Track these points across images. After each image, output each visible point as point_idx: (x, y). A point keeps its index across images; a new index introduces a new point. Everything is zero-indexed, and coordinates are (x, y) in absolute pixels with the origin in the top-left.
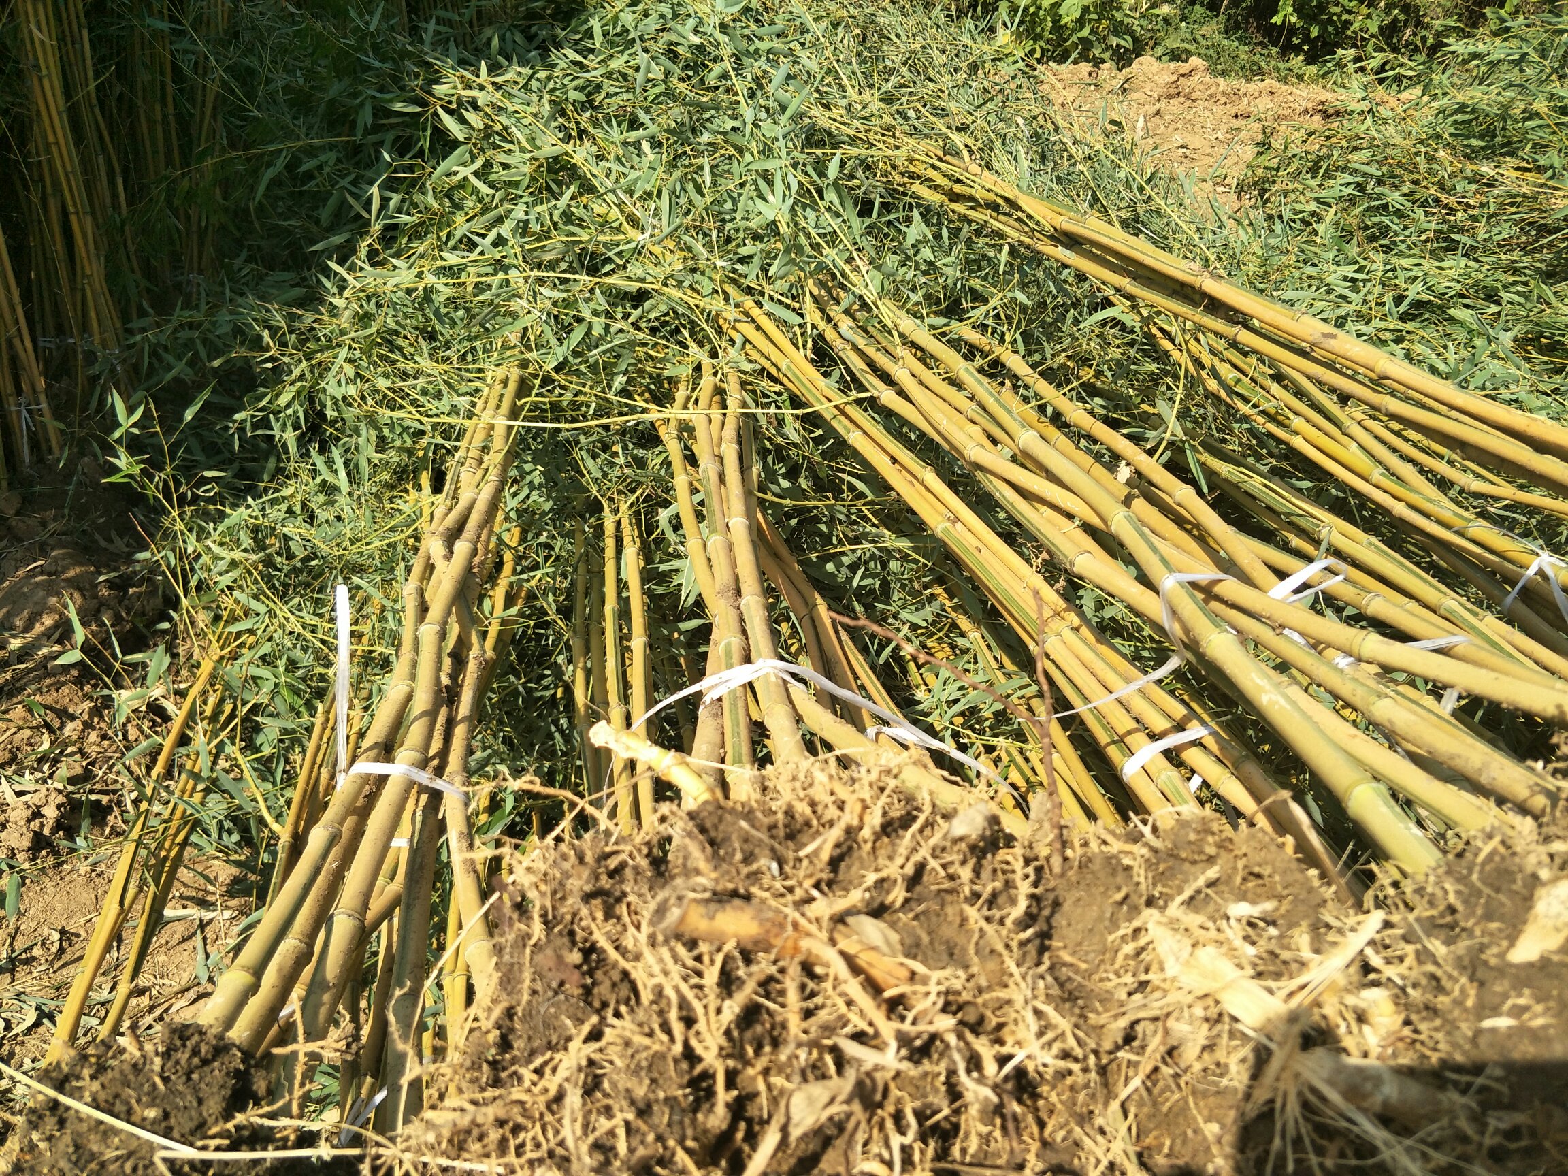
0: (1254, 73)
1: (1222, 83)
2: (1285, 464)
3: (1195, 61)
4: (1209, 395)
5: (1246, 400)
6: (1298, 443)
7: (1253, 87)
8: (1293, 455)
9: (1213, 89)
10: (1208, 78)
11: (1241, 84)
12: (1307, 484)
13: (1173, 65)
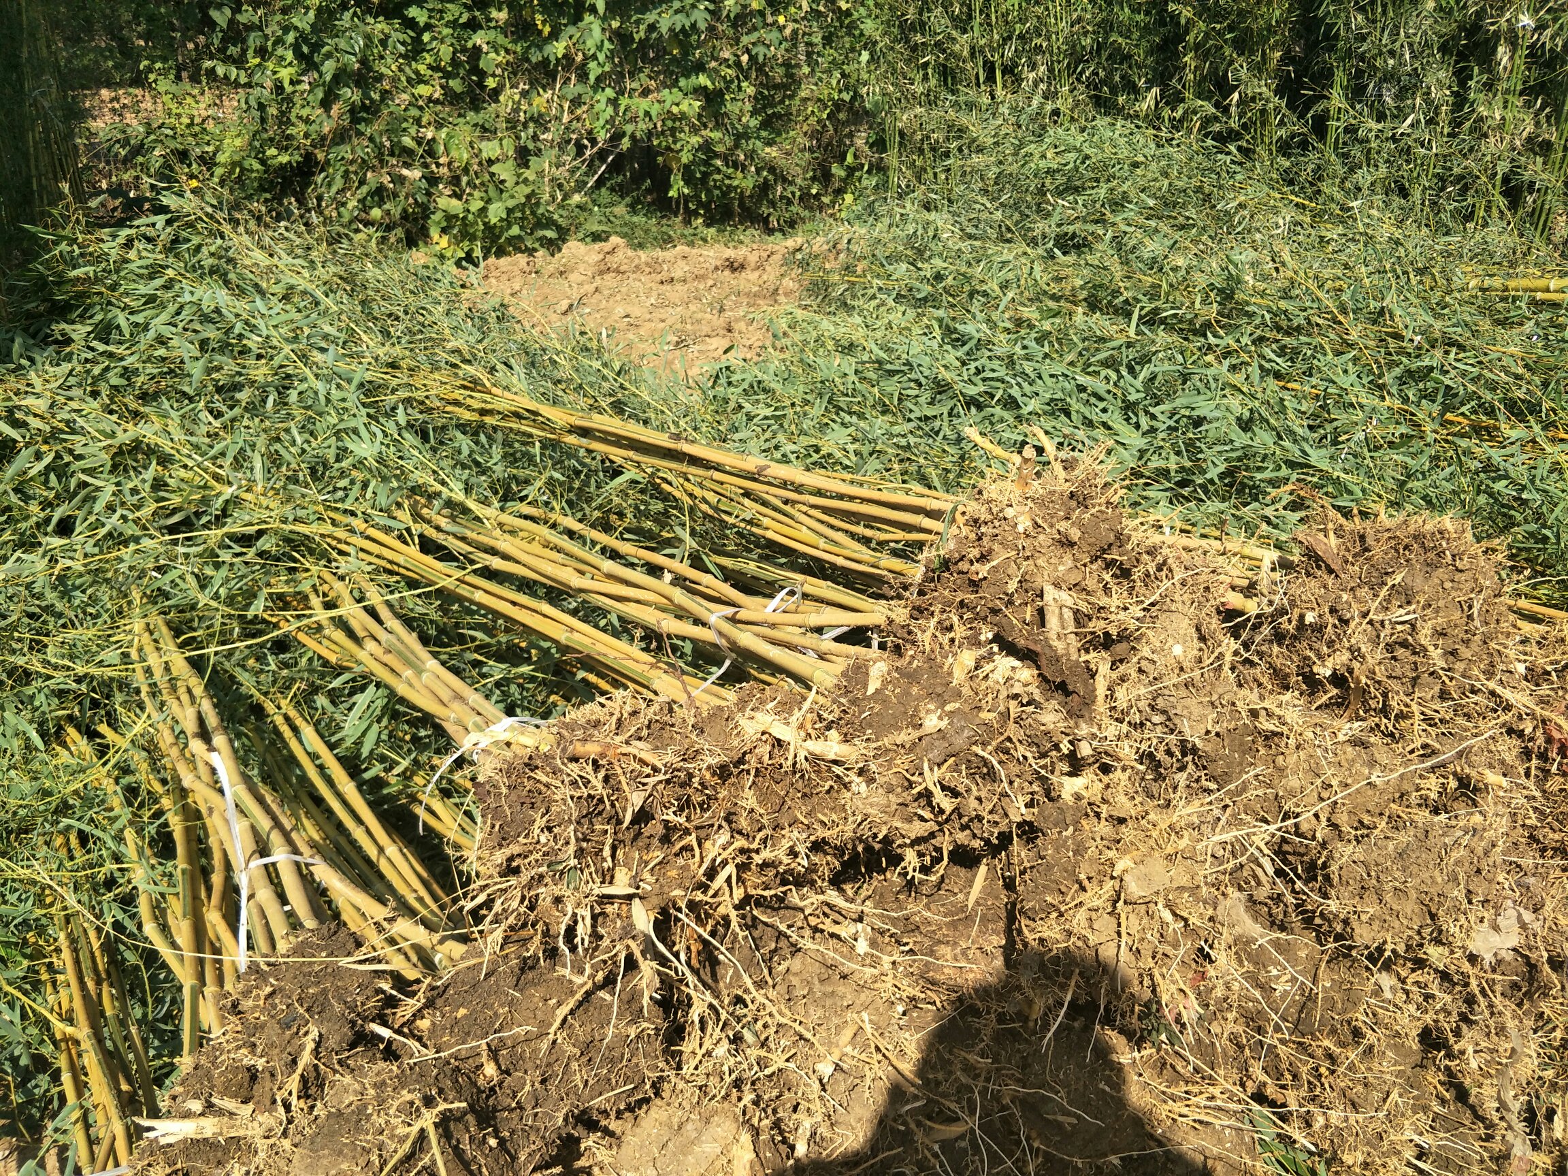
0: (665, 242)
1: (643, 256)
2: (767, 551)
3: (615, 240)
4: (706, 515)
5: (730, 514)
6: (770, 534)
7: (668, 254)
8: (771, 544)
9: (637, 261)
10: (630, 253)
11: (659, 253)
12: (783, 560)
13: (598, 246)
